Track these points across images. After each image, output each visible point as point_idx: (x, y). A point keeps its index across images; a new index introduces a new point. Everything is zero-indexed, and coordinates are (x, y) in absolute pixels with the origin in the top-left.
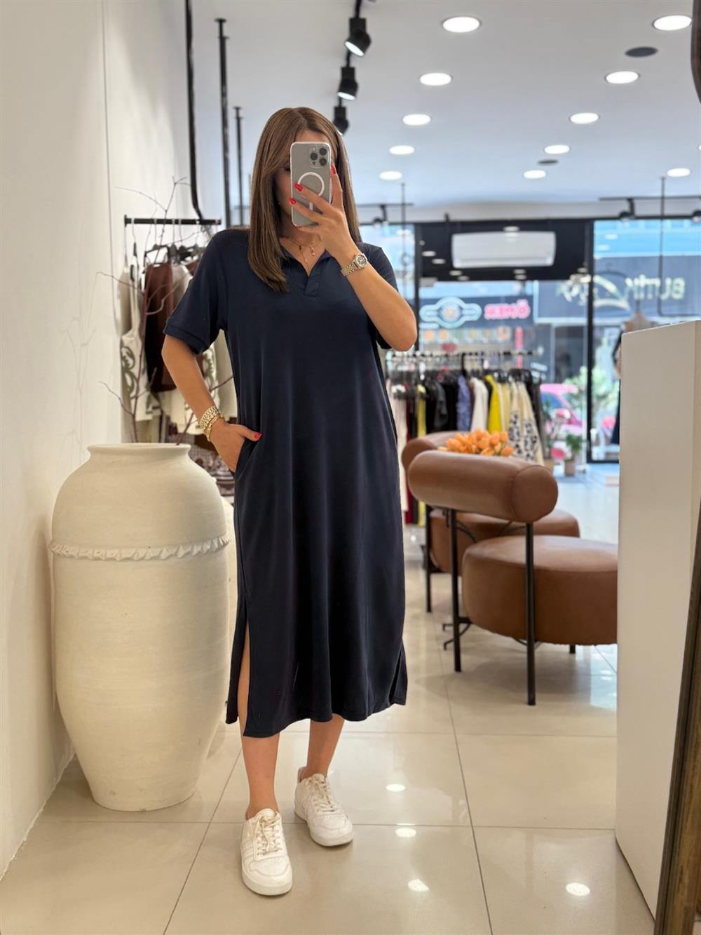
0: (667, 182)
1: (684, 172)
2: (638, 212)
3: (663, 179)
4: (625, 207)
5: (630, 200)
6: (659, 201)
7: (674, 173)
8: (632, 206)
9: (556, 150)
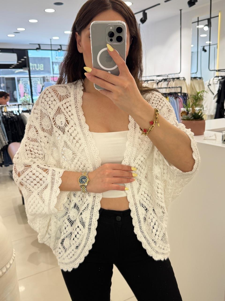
0: (52, 40)
1: (57, 38)
2: (42, 48)
3: (51, 39)
4: (38, 47)
5: (39, 45)
6: (50, 45)
7: (54, 38)
8: (40, 46)
9: (19, 29)
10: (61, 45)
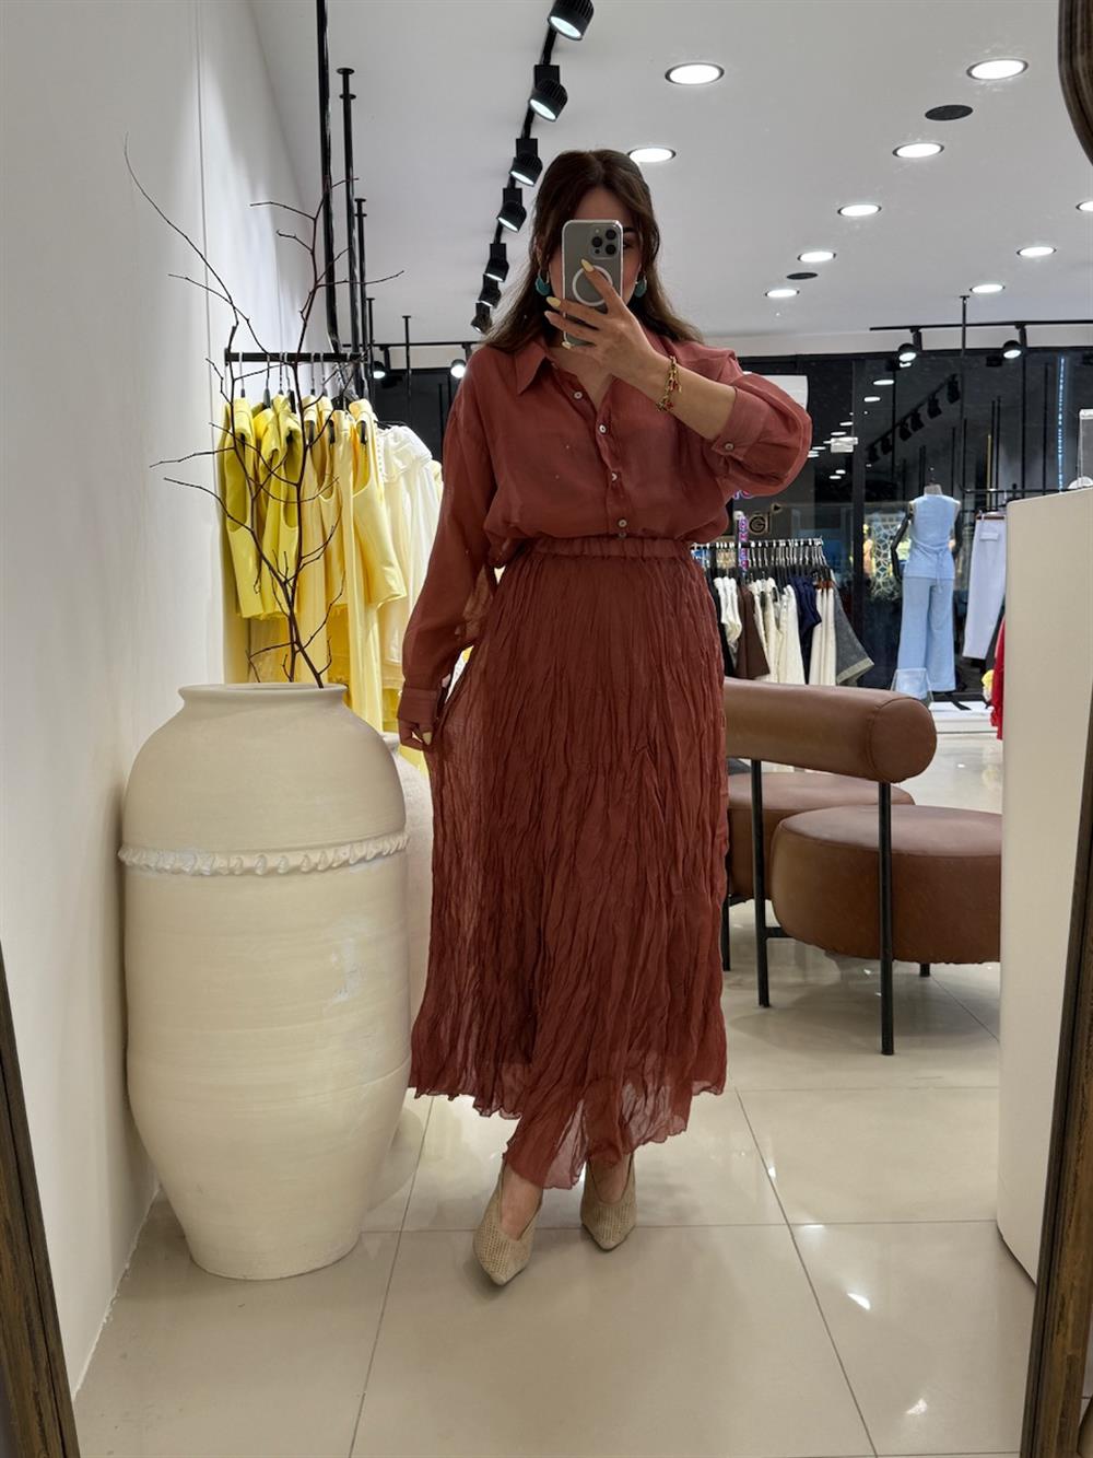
0: (968, 301)
1: (994, 288)
3: (964, 298)
4: (908, 338)
5: (915, 329)
6: (960, 329)
7: (980, 289)
9: (815, 258)
10: (1021, 325)
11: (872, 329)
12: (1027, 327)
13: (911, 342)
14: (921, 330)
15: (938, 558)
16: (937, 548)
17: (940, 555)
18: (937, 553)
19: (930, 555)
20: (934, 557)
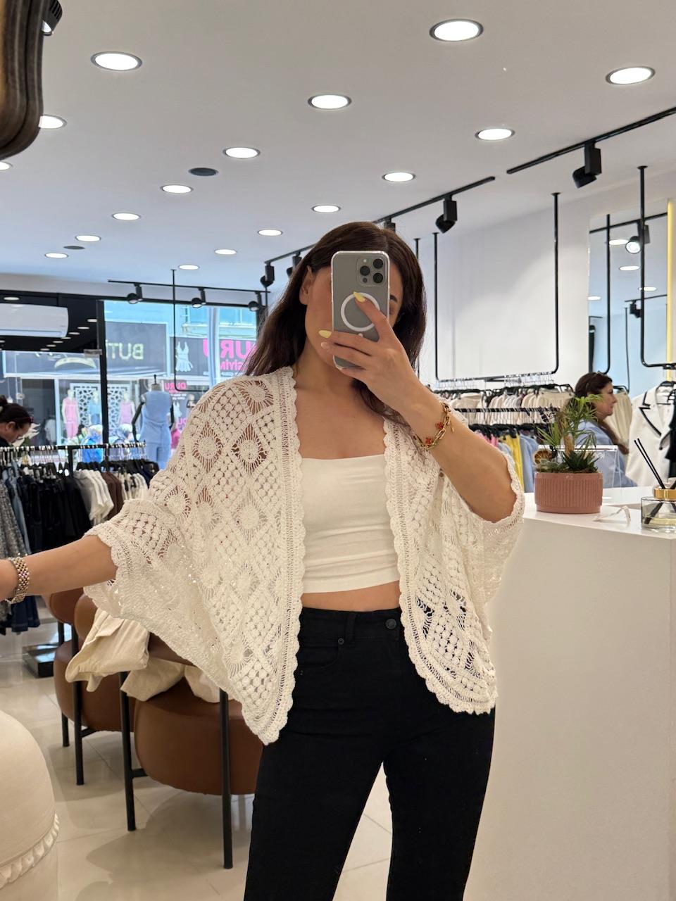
0: (176, 274)
1: (194, 267)
2: (145, 294)
3: (173, 271)
4: (133, 290)
5: (137, 284)
6: (171, 288)
7: (185, 267)
8: (139, 290)
9: (86, 238)
10: (201, 289)
11: (110, 281)
12: (205, 290)
13: (135, 292)
14: (141, 286)
15: (161, 430)
16: (161, 424)
17: (163, 428)
18: (161, 427)
19: (156, 428)
20: (159, 429)
